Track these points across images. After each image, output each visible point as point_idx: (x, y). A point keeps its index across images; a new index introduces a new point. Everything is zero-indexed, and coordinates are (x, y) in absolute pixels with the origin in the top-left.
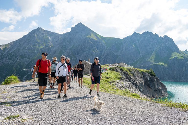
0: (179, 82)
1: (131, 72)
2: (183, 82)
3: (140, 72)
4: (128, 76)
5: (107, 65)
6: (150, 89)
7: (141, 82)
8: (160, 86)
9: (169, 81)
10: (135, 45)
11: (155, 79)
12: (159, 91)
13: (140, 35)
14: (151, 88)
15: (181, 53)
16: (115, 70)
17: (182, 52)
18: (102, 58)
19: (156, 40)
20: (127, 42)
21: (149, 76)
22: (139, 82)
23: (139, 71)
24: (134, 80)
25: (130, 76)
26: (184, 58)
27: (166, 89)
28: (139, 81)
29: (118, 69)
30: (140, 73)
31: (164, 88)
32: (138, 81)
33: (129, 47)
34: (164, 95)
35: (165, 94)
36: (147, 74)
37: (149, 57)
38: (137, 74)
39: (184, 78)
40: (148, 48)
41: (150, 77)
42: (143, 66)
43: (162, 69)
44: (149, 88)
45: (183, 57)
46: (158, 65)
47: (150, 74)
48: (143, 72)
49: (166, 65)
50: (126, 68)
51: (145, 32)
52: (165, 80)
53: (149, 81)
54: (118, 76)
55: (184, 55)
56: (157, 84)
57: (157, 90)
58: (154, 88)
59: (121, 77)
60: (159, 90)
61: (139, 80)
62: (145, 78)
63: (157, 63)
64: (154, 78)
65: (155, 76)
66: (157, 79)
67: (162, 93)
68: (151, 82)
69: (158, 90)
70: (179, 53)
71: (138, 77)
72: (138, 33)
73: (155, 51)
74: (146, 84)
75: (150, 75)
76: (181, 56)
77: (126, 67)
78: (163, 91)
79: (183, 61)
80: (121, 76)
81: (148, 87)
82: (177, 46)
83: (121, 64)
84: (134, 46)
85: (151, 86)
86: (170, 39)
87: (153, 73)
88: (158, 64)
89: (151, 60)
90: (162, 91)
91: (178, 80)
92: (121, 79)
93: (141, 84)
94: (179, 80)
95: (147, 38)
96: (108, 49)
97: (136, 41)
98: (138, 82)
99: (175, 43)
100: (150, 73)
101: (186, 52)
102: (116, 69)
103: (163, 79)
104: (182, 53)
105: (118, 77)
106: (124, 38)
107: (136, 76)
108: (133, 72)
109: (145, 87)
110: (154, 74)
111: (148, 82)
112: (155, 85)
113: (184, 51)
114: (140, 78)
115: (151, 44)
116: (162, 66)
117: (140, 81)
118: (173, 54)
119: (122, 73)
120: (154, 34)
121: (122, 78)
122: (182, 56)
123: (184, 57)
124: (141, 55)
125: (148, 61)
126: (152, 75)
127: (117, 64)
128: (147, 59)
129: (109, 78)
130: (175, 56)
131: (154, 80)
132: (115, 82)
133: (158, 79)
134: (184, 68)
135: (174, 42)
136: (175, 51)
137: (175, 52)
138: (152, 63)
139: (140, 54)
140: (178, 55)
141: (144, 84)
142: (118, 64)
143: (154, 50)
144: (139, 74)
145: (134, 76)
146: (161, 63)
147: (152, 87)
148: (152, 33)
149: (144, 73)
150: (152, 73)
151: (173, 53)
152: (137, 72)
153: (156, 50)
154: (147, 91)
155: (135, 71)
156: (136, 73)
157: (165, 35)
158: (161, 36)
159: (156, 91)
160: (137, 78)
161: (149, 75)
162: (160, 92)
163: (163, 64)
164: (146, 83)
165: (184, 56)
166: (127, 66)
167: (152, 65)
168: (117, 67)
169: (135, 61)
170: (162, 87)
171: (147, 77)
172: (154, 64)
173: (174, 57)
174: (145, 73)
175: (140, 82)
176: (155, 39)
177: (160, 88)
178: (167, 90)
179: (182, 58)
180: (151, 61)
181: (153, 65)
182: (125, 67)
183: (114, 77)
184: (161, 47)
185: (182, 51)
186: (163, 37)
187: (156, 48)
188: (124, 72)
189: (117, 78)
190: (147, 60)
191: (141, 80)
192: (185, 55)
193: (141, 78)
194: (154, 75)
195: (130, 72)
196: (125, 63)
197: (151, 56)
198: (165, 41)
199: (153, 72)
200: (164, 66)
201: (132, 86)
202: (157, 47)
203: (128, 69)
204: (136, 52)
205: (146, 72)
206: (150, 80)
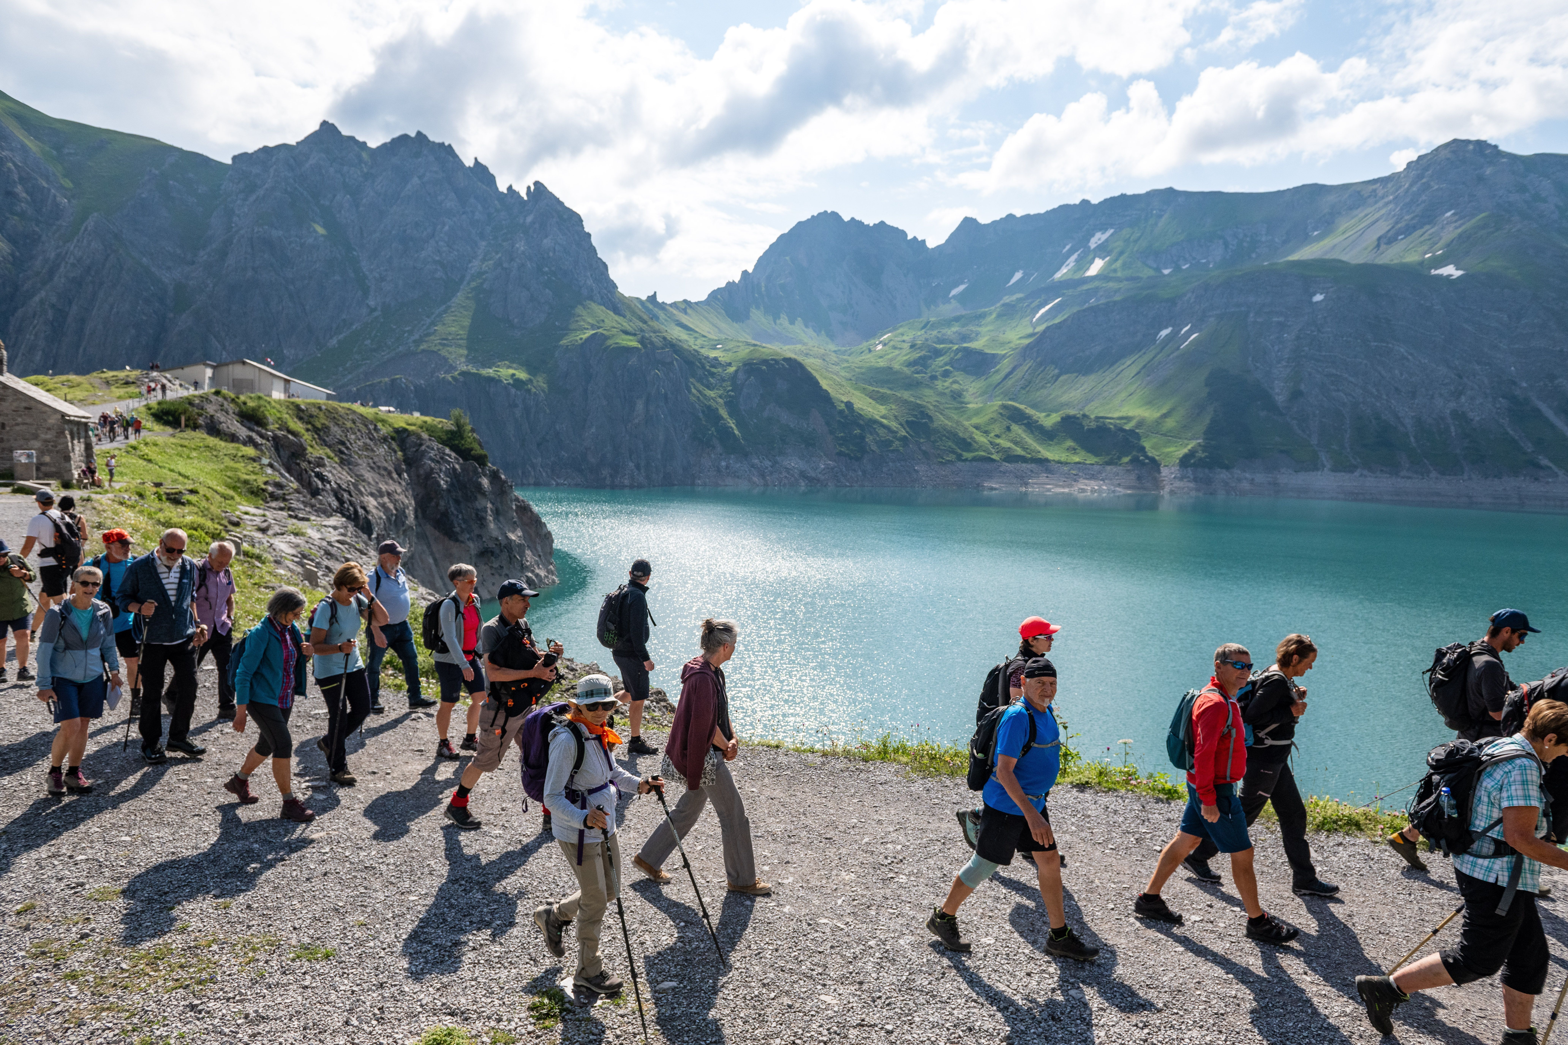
0: (613, 487)
1: (321, 433)
2: (631, 487)
3: (384, 430)
4: (304, 465)
5: (121, 374)
6: (452, 543)
7: (395, 502)
8: (514, 526)
9: (557, 484)
10: (325, 226)
11: (485, 482)
12: (505, 556)
13: (364, 155)
14: (457, 540)
15: (628, 315)
16: (201, 421)
17: (629, 307)
18: (37, 299)
19: (479, 207)
20: (261, 192)
21: (443, 459)
22: (383, 505)
23: (380, 425)
24: (346, 495)
25: (320, 463)
26: (642, 341)
27: (548, 537)
28: (382, 496)
29: (220, 416)
30: (385, 439)
31: (538, 534)
32: (372, 495)
33: (280, 233)
34: (537, 575)
35: (542, 573)
36: (435, 445)
37: (433, 324)
38: (366, 447)
39: (638, 467)
40: (423, 254)
41: (454, 469)
42: (393, 381)
43: (516, 406)
44: (446, 539)
45: (635, 335)
46: (490, 380)
47: (452, 448)
48: (405, 430)
49: (540, 383)
50: (279, 402)
51: (404, 138)
52: (532, 481)
53: (448, 491)
54: (244, 471)
55: (641, 324)
56: (497, 513)
57: (497, 551)
58: (480, 536)
59: (266, 483)
60: (508, 547)
61: (380, 490)
62: (422, 472)
63: (485, 366)
64: (475, 471)
65: (481, 460)
66: (494, 477)
67: (523, 568)
68: (457, 502)
69: (501, 551)
70: (616, 311)
71: (375, 468)
72: (352, 138)
73: (473, 284)
74: (424, 512)
75: (453, 454)
76: (626, 333)
77: (278, 395)
78: (528, 552)
79: (633, 361)
80: (269, 471)
81: (437, 533)
82: (605, 266)
83: (237, 371)
84: (321, 230)
85: (457, 529)
86: (565, 217)
87: (471, 438)
88: (490, 372)
89: (445, 342)
90: (522, 554)
91: (605, 478)
92: (274, 497)
93: (396, 521)
94: (611, 476)
95: (415, 180)
96: (90, 223)
97: (338, 197)
98: (372, 503)
99: (594, 241)
100: (450, 439)
101: (651, 306)
102: (211, 409)
103: (520, 472)
104: (633, 313)
105: (246, 482)
106: (235, 158)
107: (357, 465)
108: (335, 429)
109: (422, 537)
110: (476, 446)
111: (442, 503)
112: (481, 520)
113: (644, 298)
114: (390, 474)
115: (447, 228)
116: (513, 391)
117: (389, 494)
118: (584, 313)
119: (259, 440)
120: (469, 163)
121: (279, 485)
122: (629, 328)
123: (643, 337)
124: (372, 303)
125: (423, 346)
126: (464, 454)
127: (209, 372)
128: (416, 336)
129: (193, 498)
130: (593, 327)
131: (479, 487)
132: (237, 524)
133: (503, 477)
134: (640, 406)
135: (589, 235)
136: (591, 298)
137: (593, 306)
138: (453, 368)
139: (366, 293)
140: (608, 323)
141: (416, 517)
142: (214, 368)
143: (462, 278)
144: (382, 450)
145: (345, 462)
146: (509, 367)
147: (462, 531)
148: (456, 156)
149: (413, 439)
150: (462, 438)
151: (584, 307)
152: (364, 430)
153: (480, 274)
154: (435, 560)
155: (349, 424)
156: (356, 442)
157: (537, 183)
158: (515, 187)
159: (492, 553)
160: (369, 476)
161: (447, 451)
162: (511, 558)
163: (522, 375)
164: (422, 506)
165: (642, 330)
166: (286, 390)
167: (449, 377)
168: (213, 398)
169: (334, 342)
170: (524, 526)
171: (432, 469)
172: (463, 374)
173: (585, 336)
174: (419, 437)
175: (391, 506)
176: (472, 200)
177: (513, 537)
178: (554, 546)
179: (634, 343)
180: (444, 353)
181: (461, 379)
182: (270, 396)
183: (213, 484)
184: (512, 259)
185: (631, 299)
186: (523, 194)
187: (476, 263)
188: (275, 438)
189: (234, 488)
190: (417, 342)
191: (392, 487)
192: (645, 327)
193: (395, 476)
194: (477, 450)
195: (316, 430)
196: (269, 365)
197: (448, 319)
198: (537, 226)
199: (473, 430)
200: (529, 391)
201: (361, 546)
202: (484, 260)
203: (300, 413)
204: (337, 277)
205: (425, 436)
206: (451, 485)
